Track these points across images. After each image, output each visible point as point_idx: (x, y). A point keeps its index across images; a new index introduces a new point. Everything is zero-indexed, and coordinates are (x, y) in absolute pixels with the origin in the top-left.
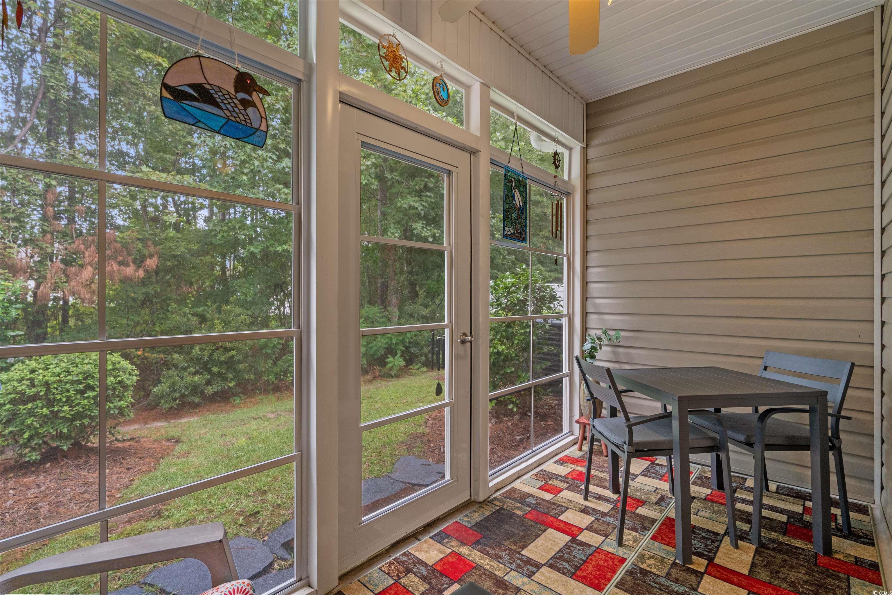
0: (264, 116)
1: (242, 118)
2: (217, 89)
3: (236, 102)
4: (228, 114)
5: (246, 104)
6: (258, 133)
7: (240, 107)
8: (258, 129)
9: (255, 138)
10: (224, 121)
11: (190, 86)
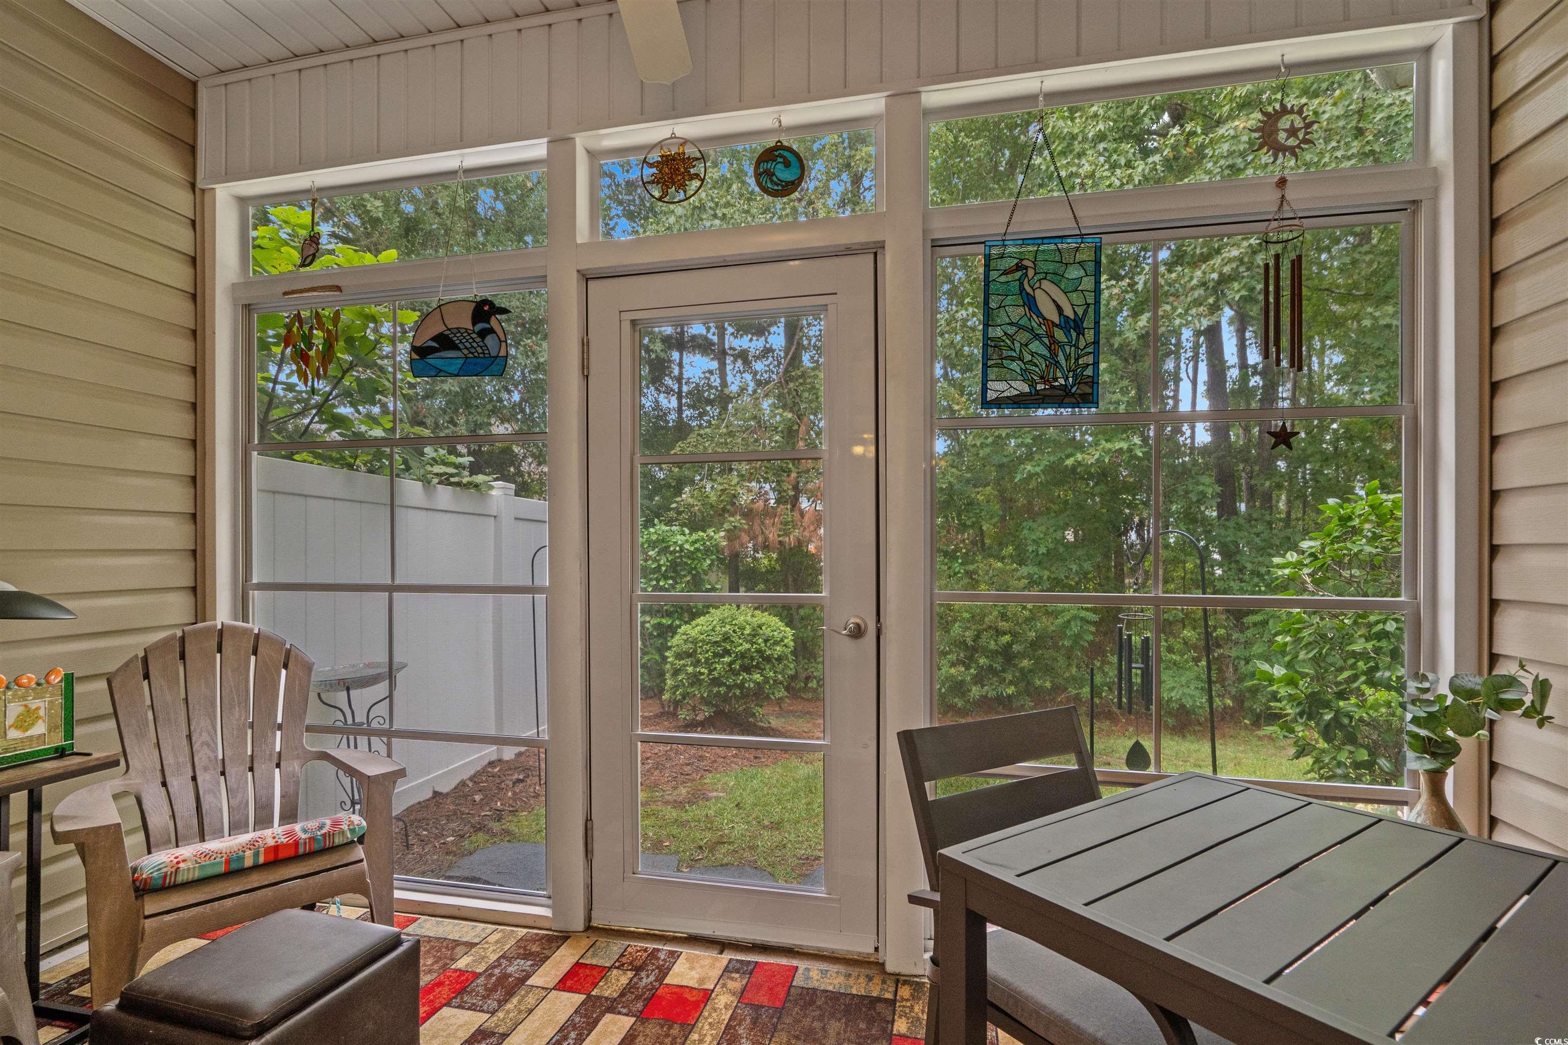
0: (503, 338)
1: (479, 350)
2: (455, 331)
3: (474, 336)
4: (466, 351)
5: (483, 334)
6: (498, 360)
7: (478, 340)
8: (497, 356)
9: (494, 368)
10: (461, 361)
11: (433, 339)
